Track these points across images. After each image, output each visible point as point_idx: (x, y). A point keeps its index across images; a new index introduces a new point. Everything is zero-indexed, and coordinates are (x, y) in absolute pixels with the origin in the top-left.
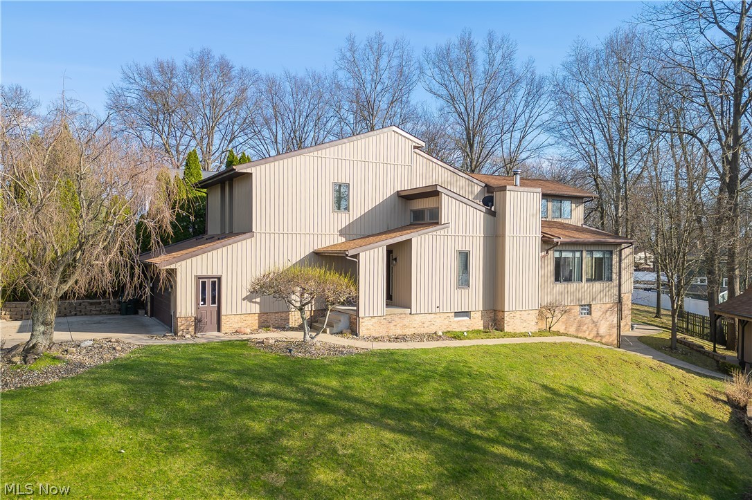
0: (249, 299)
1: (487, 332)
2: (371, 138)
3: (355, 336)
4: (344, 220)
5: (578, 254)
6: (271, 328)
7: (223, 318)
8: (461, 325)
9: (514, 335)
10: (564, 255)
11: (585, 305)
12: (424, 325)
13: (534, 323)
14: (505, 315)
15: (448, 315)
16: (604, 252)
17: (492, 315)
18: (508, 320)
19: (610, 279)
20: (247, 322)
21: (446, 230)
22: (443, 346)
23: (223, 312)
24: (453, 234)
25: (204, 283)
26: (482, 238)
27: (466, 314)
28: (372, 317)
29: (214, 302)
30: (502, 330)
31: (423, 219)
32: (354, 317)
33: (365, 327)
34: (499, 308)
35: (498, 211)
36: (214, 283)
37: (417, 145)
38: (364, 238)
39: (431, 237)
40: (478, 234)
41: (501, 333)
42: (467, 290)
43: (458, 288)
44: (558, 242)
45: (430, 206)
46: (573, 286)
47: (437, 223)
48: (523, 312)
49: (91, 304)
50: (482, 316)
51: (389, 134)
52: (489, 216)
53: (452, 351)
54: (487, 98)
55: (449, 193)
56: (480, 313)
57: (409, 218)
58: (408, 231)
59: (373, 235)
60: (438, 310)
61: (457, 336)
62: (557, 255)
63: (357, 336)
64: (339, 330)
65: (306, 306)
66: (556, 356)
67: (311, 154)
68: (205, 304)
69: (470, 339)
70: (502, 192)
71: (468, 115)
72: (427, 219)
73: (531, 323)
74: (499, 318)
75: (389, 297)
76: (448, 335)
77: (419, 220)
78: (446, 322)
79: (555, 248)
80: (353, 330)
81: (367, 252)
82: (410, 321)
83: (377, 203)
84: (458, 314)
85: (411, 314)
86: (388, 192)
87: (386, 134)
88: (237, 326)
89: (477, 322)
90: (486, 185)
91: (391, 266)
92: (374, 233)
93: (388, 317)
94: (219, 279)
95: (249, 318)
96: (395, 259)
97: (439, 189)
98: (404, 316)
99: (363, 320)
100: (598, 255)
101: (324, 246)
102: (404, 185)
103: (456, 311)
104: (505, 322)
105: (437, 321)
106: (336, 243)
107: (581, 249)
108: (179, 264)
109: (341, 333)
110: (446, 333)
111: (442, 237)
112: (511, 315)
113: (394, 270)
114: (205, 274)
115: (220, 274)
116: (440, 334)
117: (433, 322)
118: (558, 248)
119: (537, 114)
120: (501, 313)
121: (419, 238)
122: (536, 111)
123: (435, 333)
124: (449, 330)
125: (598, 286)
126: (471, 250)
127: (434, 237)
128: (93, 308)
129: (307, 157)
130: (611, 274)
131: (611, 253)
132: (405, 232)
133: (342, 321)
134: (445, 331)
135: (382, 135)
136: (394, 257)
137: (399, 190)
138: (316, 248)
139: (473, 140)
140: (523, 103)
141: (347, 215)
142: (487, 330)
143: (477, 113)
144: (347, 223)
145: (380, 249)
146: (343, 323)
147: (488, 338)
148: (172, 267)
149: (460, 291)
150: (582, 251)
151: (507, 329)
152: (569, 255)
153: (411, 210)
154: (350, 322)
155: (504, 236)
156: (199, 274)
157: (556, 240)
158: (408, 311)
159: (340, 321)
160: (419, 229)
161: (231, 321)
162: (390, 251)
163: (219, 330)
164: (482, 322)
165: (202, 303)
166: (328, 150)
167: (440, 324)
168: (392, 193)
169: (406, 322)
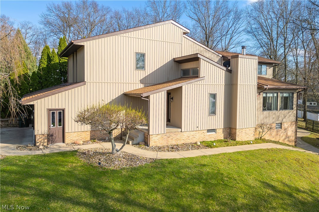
1: (226, 142)
2: (158, 27)
3: (146, 147)
4: (142, 74)
5: (275, 95)
6: (96, 141)
7: (66, 134)
8: (211, 137)
9: (242, 143)
10: (268, 95)
11: (278, 123)
12: (189, 138)
13: (252, 135)
14: (237, 131)
15: (203, 131)
16: (289, 93)
17: (228, 131)
18: (238, 134)
19: (292, 108)
20: (82, 136)
21: (203, 81)
22: (202, 154)
23: (66, 130)
24: (207, 83)
25: (53, 113)
26: (223, 86)
27: (214, 130)
28: (157, 135)
29: (60, 125)
30: (235, 140)
31: (189, 74)
32: (147, 134)
33: (154, 141)
34: (233, 127)
35: (233, 70)
36: (60, 113)
37: (185, 32)
38: (154, 85)
39: (194, 85)
40: (221, 83)
41: (235, 142)
42: (214, 117)
43: (209, 115)
44: (266, 88)
45: (193, 67)
46: (273, 113)
47: (197, 77)
48: (247, 129)
50: (223, 131)
51: (169, 24)
52: (228, 73)
53: (208, 159)
54: (215, 20)
55: (205, 59)
56: (222, 130)
57: (180, 74)
58: (180, 82)
59: (159, 84)
60: (197, 130)
61: (209, 145)
62: (264, 95)
63: (148, 146)
64: (137, 142)
65: (113, 131)
66: (273, 161)
67: (122, 35)
68: (54, 126)
69: (217, 147)
70: (235, 59)
71: (206, 28)
72: (191, 74)
73: (251, 135)
74: (233, 132)
75: (168, 120)
76: (204, 144)
77: (185, 75)
78: (202, 136)
79: (264, 92)
80: (146, 142)
81: (155, 95)
82: (181, 136)
83: (162, 65)
84: (209, 131)
85: (181, 132)
86: (168, 59)
87: (167, 25)
88: (75, 139)
89: (220, 135)
90: (223, 56)
91: (170, 102)
92: (160, 83)
93: (168, 134)
94: (63, 110)
95: (83, 134)
96: (172, 98)
97: (199, 56)
98: (177, 133)
99: (152, 137)
100: (286, 95)
101: (130, 90)
102: (178, 54)
103: (208, 129)
104: (237, 135)
105: (197, 135)
106: (137, 88)
107: (277, 92)
108: (36, 101)
109: (138, 144)
110: (202, 142)
111: (200, 85)
112: (240, 131)
113: (172, 105)
114: (53, 107)
115: (63, 107)
116: (199, 144)
117: (195, 136)
118: (265, 92)
119: (238, 27)
120: (234, 130)
121: (187, 86)
122: (238, 26)
123: (196, 143)
124: (204, 140)
125: (286, 112)
126: (217, 93)
127: (196, 85)
129: (119, 37)
130: (293, 105)
131: (293, 93)
132: (178, 82)
133: (139, 136)
134: (202, 141)
135: (165, 25)
136: (171, 97)
137: (175, 57)
138: (125, 91)
139: (209, 39)
140: (232, 22)
141: (144, 72)
142: (226, 140)
143: (211, 27)
144: (144, 77)
145: (163, 93)
146: (140, 138)
147: (227, 146)
148: (31, 103)
149: (210, 117)
150: (278, 93)
151: (238, 139)
152: (271, 95)
153: (181, 69)
154: (145, 137)
155: (237, 85)
156: (50, 107)
157: (265, 87)
158: (180, 130)
159: (138, 136)
160: (187, 80)
161: (71, 136)
162: (169, 93)
163: (64, 142)
164: (223, 135)
165: (52, 125)
166: (132, 33)
167: (198, 137)
168: (171, 59)
169: (178, 136)
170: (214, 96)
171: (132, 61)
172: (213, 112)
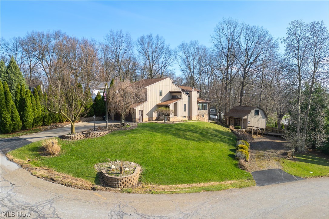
0: (147, 115)
4: (161, 98)
6: (150, 120)
7: (143, 119)
8: (185, 119)
9: (193, 121)
11: (203, 115)
12: (179, 119)
14: (192, 117)
17: (189, 117)
19: (207, 109)
20: (147, 119)
21: (182, 100)
23: (143, 117)
25: (140, 112)
26: (188, 102)
27: (185, 117)
29: (141, 116)
30: (191, 120)
32: (169, 118)
33: (171, 120)
34: (190, 115)
38: (168, 101)
42: (185, 112)
46: (201, 111)
48: (195, 116)
49: (97, 118)
52: (189, 97)
56: (187, 117)
58: (176, 100)
60: (181, 116)
62: (199, 105)
63: (169, 121)
70: (191, 92)
72: (179, 98)
73: (196, 118)
76: (184, 121)
77: (174, 98)
78: (182, 118)
79: (199, 103)
81: (171, 105)
82: (177, 118)
83: (166, 94)
86: (168, 92)
88: (145, 120)
89: (187, 119)
91: (175, 107)
93: (174, 118)
94: (142, 111)
97: (181, 92)
99: (171, 118)
100: (205, 104)
103: (183, 116)
106: (160, 103)
108: (137, 108)
111: (182, 102)
116: (182, 120)
121: (179, 102)
125: (205, 111)
128: (98, 119)
131: (207, 104)
137: (170, 91)
138: (157, 104)
142: (189, 120)
148: (135, 108)
150: (202, 104)
153: (173, 96)
156: (139, 110)
158: (177, 116)
160: (178, 100)
162: (174, 104)
163: (142, 121)
170: (185, 105)
171: (159, 94)
172: (185, 110)
